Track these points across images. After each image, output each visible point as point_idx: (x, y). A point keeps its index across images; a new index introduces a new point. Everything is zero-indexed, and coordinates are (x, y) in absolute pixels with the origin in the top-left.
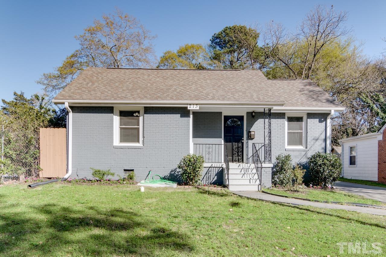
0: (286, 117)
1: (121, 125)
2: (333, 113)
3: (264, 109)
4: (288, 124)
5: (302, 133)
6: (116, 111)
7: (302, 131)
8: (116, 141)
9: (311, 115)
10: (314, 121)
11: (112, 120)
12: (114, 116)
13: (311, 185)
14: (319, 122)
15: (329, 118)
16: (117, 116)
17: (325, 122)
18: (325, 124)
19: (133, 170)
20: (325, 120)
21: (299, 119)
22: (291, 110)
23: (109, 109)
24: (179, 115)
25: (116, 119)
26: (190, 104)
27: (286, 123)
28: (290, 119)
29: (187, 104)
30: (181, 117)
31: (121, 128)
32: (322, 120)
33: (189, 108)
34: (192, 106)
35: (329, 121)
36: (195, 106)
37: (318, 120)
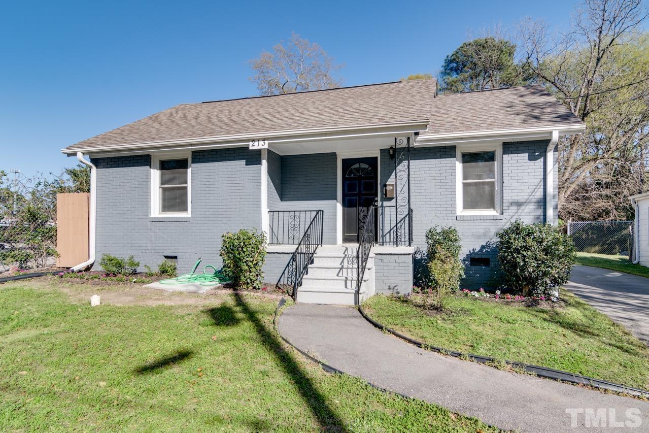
0: (459, 155)
1: (162, 184)
2: (555, 137)
3: (396, 139)
4: (464, 168)
5: (493, 183)
6: (155, 161)
7: (494, 180)
8: (156, 209)
9: (511, 147)
10: (517, 158)
11: (148, 177)
12: (152, 170)
13: (498, 292)
14: (530, 159)
15: (551, 150)
16: (156, 170)
17: (542, 159)
18: (542, 164)
19: (176, 257)
20: (544, 154)
21: (489, 157)
22: (462, 139)
23: (142, 160)
24: (244, 162)
25: (155, 175)
26: (253, 141)
27: (459, 166)
28: (468, 158)
29: (248, 140)
30: (246, 165)
31: (164, 189)
32: (537, 154)
33: (251, 148)
34: (256, 143)
35: (550, 156)
36: (261, 143)
37: (527, 154)
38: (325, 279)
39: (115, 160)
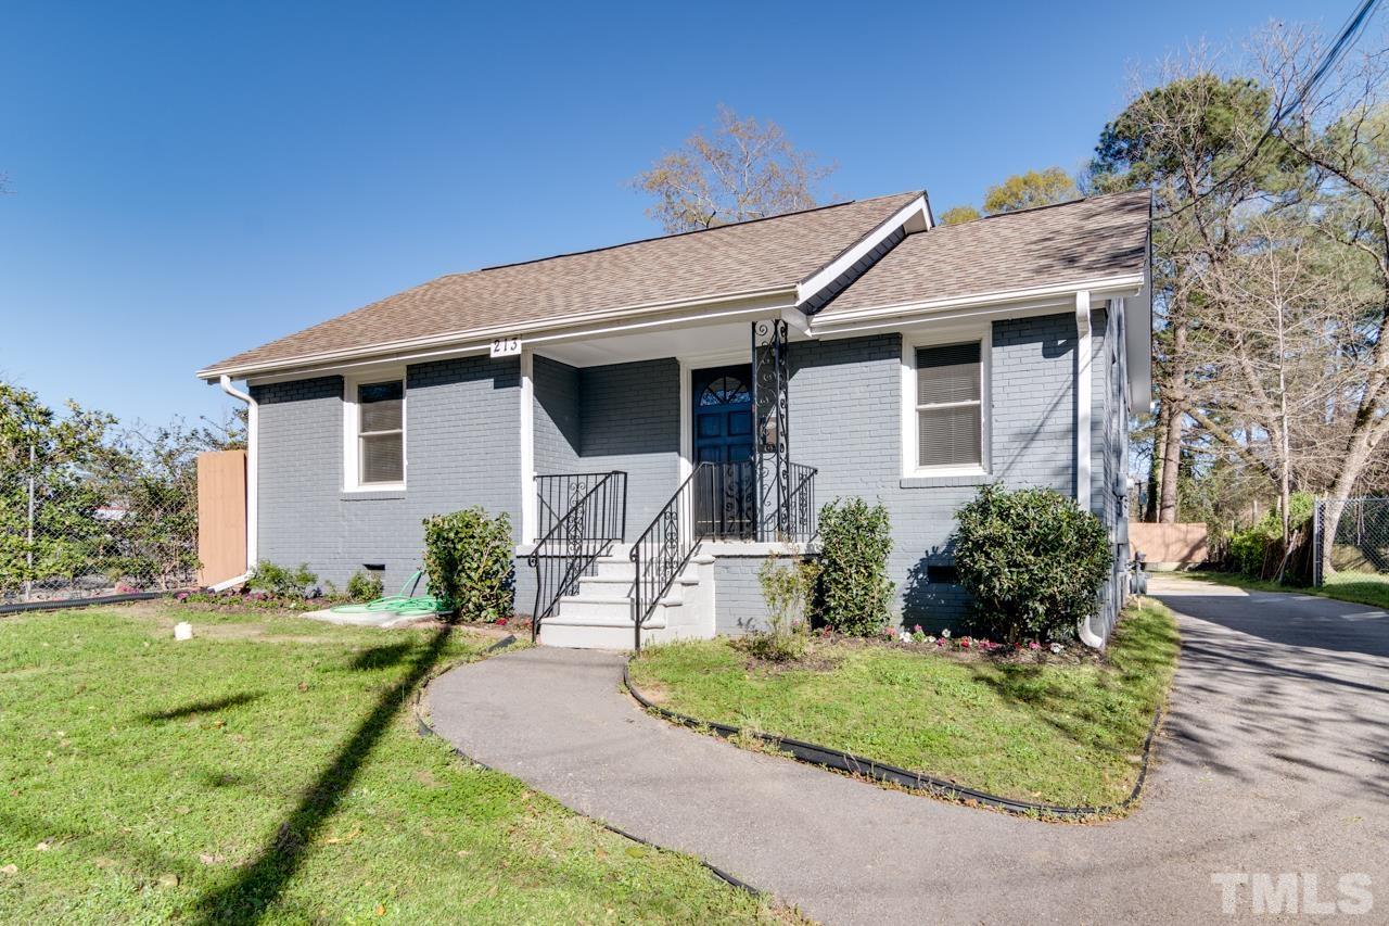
0: (908, 351)
1: (364, 429)
3: (754, 325)
4: (920, 379)
5: (979, 407)
6: (351, 388)
7: (977, 402)
8: (352, 477)
9: (1010, 330)
10: (1020, 354)
11: (338, 418)
12: (345, 403)
13: (946, 633)
14: (1046, 355)
15: (1085, 333)
16: (352, 404)
17: (1070, 354)
18: (1071, 363)
19: (382, 568)
20: (1073, 343)
21: (968, 353)
22: (900, 318)
23: (326, 385)
24: (490, 382)
25: (351, 411)
26: (497, 341)
27: (908, 376)
29: (488, 341)
30: (495, 388)
31: (368, 440)
32: (1060, 342)
33: (493, 355)
34: (502, 345)
35: (1086, 344)
36: (510, 344)
37: (1040, 345)
38: (597, 603)
39: (298, 386)
